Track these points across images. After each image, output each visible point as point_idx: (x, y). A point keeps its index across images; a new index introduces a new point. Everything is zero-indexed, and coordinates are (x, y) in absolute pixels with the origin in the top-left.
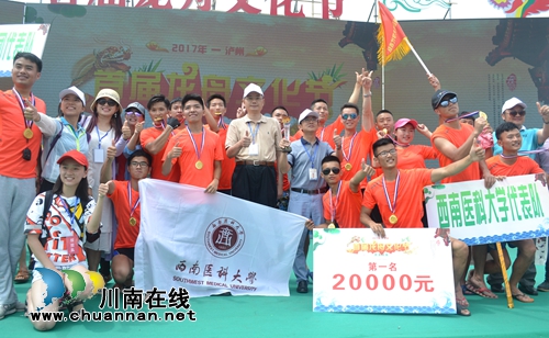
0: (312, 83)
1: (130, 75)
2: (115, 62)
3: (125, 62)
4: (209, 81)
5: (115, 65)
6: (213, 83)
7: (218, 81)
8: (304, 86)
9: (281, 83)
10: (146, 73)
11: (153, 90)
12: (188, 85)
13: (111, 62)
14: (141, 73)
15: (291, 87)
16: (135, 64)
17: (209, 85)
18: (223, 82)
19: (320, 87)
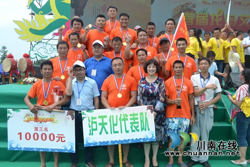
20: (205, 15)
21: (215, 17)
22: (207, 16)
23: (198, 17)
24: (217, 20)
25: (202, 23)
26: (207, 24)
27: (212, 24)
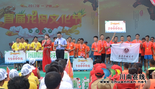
0: (74, 15)
1: (15, 15)
2: (10, 11)
3: (14, 11)
4: (41, 16)
5: (10, 12)
6: (42, 17)
7: (44, 16)
8: (72, 17)
9: (64, 16)
10: (21, 15)
11: (23, 20)
12: (34, 18)
13: (9, 11)
14: (19, 15)
15: (68, 17)
16: (17, 11)
17: (41, 18)
18: (45, 16)
19: (77, 17)
20: (23, 16)
21: (31, 17)
22: (24, 16)
23: (17, 17)
24: (32, 19)
25: (20, 22)
26: (24, 22)
27: (28, 22)
